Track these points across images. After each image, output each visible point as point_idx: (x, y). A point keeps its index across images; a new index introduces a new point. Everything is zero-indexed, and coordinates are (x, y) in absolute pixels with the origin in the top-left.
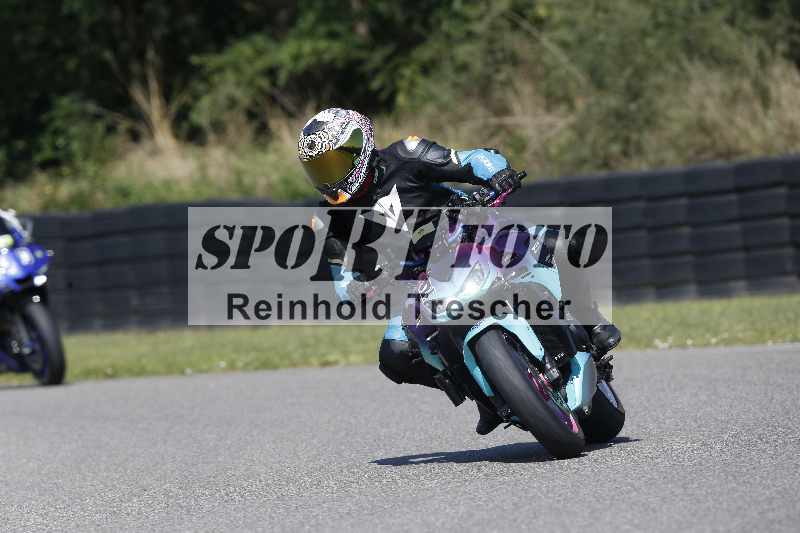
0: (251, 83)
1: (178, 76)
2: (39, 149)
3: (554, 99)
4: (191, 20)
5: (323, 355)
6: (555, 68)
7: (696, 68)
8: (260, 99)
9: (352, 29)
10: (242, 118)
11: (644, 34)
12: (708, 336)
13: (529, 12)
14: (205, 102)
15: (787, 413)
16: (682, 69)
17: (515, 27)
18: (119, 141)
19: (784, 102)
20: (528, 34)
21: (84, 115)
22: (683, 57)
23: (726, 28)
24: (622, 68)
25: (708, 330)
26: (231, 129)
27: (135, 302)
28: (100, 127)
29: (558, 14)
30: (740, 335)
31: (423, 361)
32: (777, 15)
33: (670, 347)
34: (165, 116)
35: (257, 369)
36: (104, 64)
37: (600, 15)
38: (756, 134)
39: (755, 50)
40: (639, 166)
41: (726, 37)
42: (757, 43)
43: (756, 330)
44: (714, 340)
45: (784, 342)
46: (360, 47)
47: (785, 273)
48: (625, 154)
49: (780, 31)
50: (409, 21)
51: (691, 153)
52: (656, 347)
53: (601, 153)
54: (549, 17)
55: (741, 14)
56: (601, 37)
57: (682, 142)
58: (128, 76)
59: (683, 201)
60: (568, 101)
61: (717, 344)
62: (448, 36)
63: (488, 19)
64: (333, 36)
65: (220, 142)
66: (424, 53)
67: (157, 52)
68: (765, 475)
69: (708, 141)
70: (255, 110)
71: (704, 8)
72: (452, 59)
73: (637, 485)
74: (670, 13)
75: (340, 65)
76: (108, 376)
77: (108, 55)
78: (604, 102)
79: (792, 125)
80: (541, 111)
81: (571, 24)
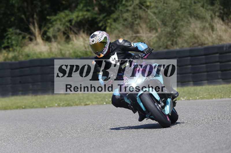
0: (64, 24)
1: (43, 22)
2: (3, 43)
3: (152, 29)
4: (47, 6)
5: (85, 102)
6: (152, 20)
7: (192, 20)
8: (67, 29)
9: (94, 9)
10: (62, 34)
11: (178, 10)
12: (196, 96)
13: (144, 4)
14: (51, 30)
15: (219, 118)
16: (189, 20)
17: (141, 8)
18: (26, 41)
19: (218, 29)
20: (144, 10)
21: (16, 34)
22: (189, 16)
23: (201, 8)
24: (172, 20)
25: (196, 95)
26: (59, 37)
27: (31, 87)
28: (21, 37)
29: (153, 5)
30: (205, 96)
31: (124, 101)
32: (216, 5)
33: (185, 100)
34: (40, 34)
35: (66, 106)
36: (22, 19)
37: (165, 5)
38: (210, 39)
39: (210, 15)
40: (176, 48)
41: (201, 11)
42: (210, 13)
43: (210, 95)
44: (198, 98)
45: (218, 98)
46: (96, 14)
47: (219, 79)
48: (172, 44)
49: (217, 9)
50: (110, 7)
51: (191, 44)
52: (182, 100)
53: (165, 44)
54: (151, 5)
55: (206, 5)
56: (165, 11)
57: (189, 41)
58: (29, 22)
59: (189, 58)
60: (156, 29)
61: (199, 99)
62: (121, 11)
63: (133, 6)
64: (88, 11)
65: (55, 42)
66: (114, 16)
67: (37, 15)
68: (213, 136)
69: (196, 41)
70: (66, 32)
71: (195, 3)
72: (122, 17)
73: (176, 139)
74: (185, 4)
75: (90, 19)
76: (23, 108)
77: (23, 16)
78: (166, 30)
79: (220, 36)
80: (148, 32)
81: (157, 7)
